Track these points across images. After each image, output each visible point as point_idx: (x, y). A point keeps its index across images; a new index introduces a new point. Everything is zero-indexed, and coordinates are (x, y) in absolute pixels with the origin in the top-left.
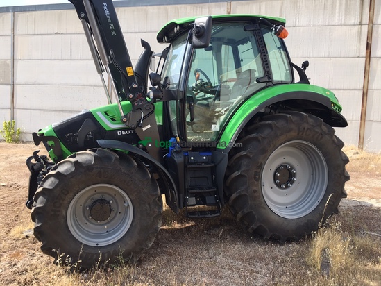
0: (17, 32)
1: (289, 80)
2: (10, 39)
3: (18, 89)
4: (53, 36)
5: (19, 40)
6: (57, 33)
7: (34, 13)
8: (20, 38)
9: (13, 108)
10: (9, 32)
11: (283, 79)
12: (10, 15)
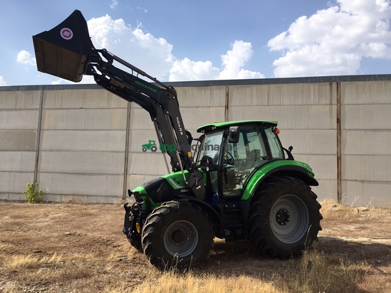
0: (45, 106)
1: (282, 157)
2: (38, 112)
3: (43, 155)
4: (78, 110)
5: (47, 113)
6: (82, 108)
7: (61, 91)
8: (47, 112)
9: (36, 172)
10: (38, 107)
11: (278, 157)
12: (39, 92)
